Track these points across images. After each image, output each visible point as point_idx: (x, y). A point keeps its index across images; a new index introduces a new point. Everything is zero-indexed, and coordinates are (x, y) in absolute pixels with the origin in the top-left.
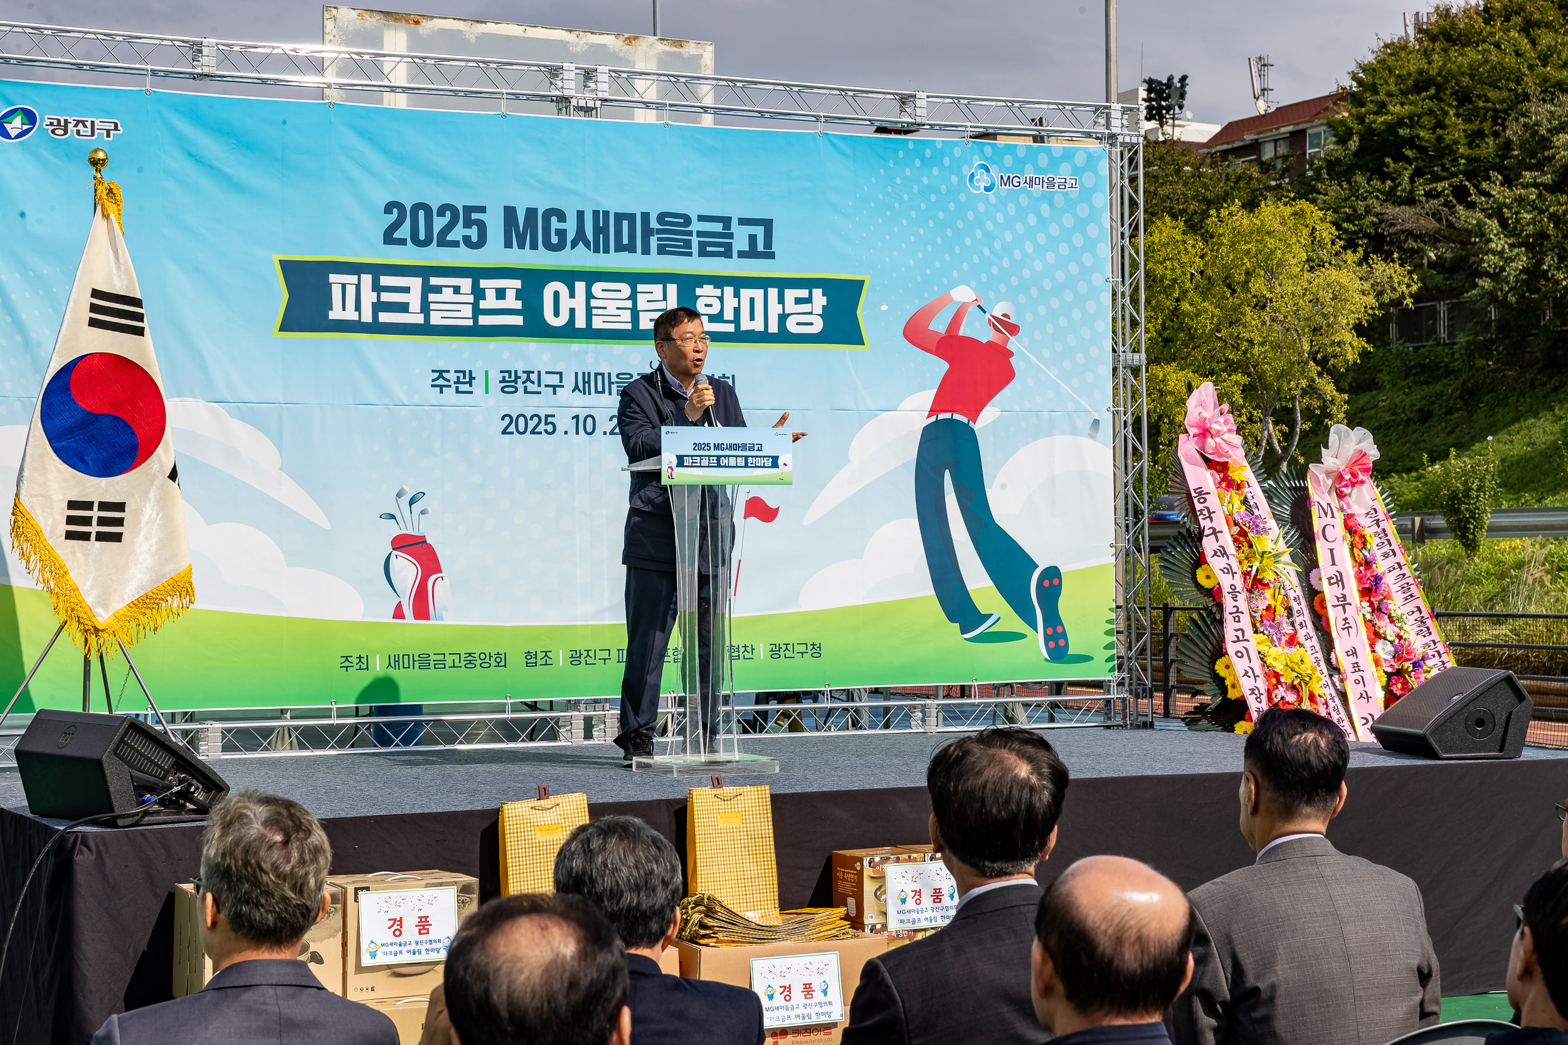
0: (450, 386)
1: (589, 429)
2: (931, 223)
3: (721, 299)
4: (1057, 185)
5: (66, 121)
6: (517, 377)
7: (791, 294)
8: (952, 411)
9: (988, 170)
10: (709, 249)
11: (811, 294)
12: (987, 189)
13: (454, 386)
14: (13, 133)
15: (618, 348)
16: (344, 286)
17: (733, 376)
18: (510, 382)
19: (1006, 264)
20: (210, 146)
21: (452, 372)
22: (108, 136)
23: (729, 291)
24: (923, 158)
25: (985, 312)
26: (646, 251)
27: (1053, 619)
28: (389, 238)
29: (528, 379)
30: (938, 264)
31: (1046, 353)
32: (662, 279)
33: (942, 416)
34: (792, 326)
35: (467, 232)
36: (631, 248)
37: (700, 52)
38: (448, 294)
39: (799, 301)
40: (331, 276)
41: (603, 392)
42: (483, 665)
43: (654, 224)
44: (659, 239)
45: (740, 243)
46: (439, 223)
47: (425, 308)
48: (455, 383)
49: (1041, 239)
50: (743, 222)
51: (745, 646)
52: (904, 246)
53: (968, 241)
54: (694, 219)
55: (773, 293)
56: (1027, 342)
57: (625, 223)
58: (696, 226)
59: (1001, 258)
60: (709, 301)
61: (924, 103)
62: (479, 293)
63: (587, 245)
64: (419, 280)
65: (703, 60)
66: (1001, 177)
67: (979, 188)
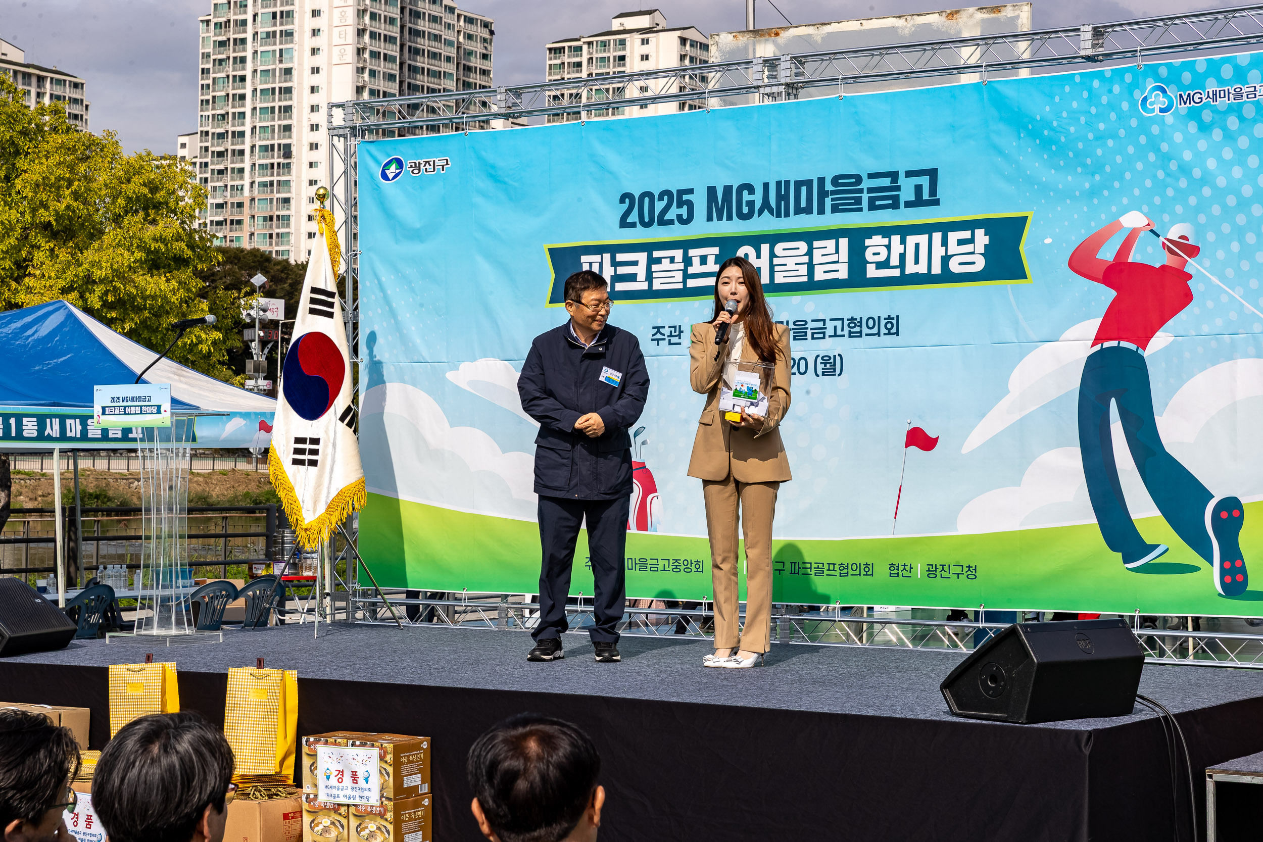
0: (664, 339)
2: (1100, 152)
3: (888, 247)
4: (1245, 95)
5: (420, 163)
7: (953, 237)
8: (1119, 339)
9: (1164, 91)
10: (877, 203)
11: (973, 235)
12: (1162, 110)
13: (667, 339)
14: (391, 176)
15: (796, 298)
17: (898, 317)
19: (1183, 184)
21: (667, 327)
22: (443, 170)
23: (896, 239)
24: (1090, 89)
25: (1158, 236)
26: (821, 211)
27: (1231, 553)
28: (624, 223)
30: (1106, 193)
31: (1230, 273)
32: (835, 234)
33: (1107, 344)
34: (954, 267)
35: (680, 211)
36: (808, 210)
37: (1016, 12)
38: (666, 262)
39: (961, 242)
40: (582, 257)
42: (686, 570)
43: (829, 187)
44: (833, 200)
45: (907, 193)
46: (659, 206)
47: (649, 277)
48: (668, 336)
49: (1228, 154)
50: (909, 174)
51: (905, 565)
53: (1139, 166)
54: (865, 177)
55: (937, 237)
56: (1207, 263)
57: (804, 189)
58: (866, 184)
59: (1178, 179)
60: (876, 250)
61: (1089, 35)
62: (687, 261)
63: (771, 212)
64: (645, 254)
65: (1019, 19)
66: (1181, 95)
67: (1153, 111)
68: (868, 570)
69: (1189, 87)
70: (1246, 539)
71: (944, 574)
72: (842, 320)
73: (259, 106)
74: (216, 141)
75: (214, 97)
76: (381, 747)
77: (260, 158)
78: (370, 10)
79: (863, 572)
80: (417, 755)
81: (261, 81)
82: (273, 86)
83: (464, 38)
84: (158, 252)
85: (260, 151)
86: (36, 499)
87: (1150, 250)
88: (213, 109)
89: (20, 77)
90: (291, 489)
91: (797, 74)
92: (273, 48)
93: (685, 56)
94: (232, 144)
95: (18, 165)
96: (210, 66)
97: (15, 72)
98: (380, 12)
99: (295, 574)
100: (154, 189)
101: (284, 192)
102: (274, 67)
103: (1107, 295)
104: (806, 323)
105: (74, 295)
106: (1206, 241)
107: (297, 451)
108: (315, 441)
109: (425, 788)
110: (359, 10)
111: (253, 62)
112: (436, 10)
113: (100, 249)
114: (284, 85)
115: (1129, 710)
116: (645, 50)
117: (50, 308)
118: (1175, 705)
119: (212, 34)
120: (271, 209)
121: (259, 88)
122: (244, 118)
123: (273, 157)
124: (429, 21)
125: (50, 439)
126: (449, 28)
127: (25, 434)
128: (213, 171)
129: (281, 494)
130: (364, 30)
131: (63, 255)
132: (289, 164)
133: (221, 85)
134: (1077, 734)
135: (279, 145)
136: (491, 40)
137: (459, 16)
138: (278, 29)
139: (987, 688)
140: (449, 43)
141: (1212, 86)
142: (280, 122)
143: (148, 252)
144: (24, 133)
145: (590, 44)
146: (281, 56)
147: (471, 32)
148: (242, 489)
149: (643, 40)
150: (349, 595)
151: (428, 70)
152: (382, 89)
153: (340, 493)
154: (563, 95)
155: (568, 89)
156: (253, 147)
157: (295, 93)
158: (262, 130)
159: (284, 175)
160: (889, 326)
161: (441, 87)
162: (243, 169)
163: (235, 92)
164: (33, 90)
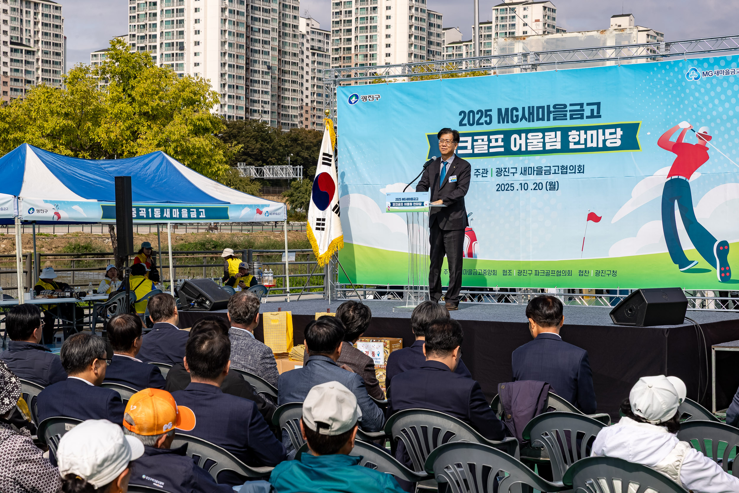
0: (480, 175)
1: (526, 188)
2: (670, 96)
3: (579, 135)
4: (730, 73)
5: (366, 96)
6: (502, 170)
7: (608, 131)
8: (678, 175)
9: (696, 71)
10: (574, 116)
11: (616, 130)
12: (695, 79)
14: (353, 102)
15: (537, 157)
17: (584, 165)
18: (499, 172)
19: (705, 110)
20: (406, 98)
21: (481, 169)
22: (377, 99)
23: (582, 132)
24: (665, 69)
26: (549, 120)
27: (724, 264)
28: (461, 124)
29: (505, 171)
30: (673, 113)
31: (724, 147)
32: (555, 130)
33: (673, 177)
34: (608, 144)
35: (486, 119)
36: (543, 119)
37: (632, 32)
38: (480, 142)
39: (611, 134)
41: (531, 174)
42: (489, 274)
43: (552, 109)
44: (554, 115)
45: (587, 113)
46: (477, 117)
47: (473, 148)
48: (482, 173)
49: (723, 97)
50: (588, 104)
51: (586, 271)
52: (657, 107)
53: (686, 102)
54: (568, 105)
55: (601, 131)
56: (715, 143)
57: (541, 110)
58: (569, 108)
59: (702, 108)
60: (574, 137)
61: (664, 46)
62: (490, 141)
63: (526, 120)
64: (471, 138)
65: (632, 35)
66: (703, 72)
67: (691, 79)
68: (570, 273)
69: (707, 69)
70: (730, 258)
71: (603, 274)
72: (558, 166)
73: (164, 20)
74: (140, 40)
75: (138, 15)
76: (384, 342)
77: (165, 50)
79: (567, 274)
80: (398, 345)
81: (165, 5)
82: (173, 8)
84: (199, 126)
85: (166, 46)
86: (52, 250)
87: (691, 137)
88: (138, 22)
89: (24, 3)
90: (315, 241)
91: (536, 60)
94: (149, 42)
95: (130, 83)
100: (194, 94)
101: (180, 70)
103: (674, 156)
104: (542, 168)
105: (162, 147)
107: (318, 224)
108: (324, 220)
114: (179, 7)
115: (682, 322)
117: (155, 155)
118: (699, 322)
121: (165, 9)
122: (156, 27)
123: (173, 50)
125: (166, 218)
127: (155, 216)
129: (312, 243)
132: (183, 53)
133: (143, 7)
134: (663, 330)
135: (177, 43)
139: (628, 314)
141: (717, 69)
142: (177, 29)
144: (132, 67)
150: (334, 287)
152: (236, 9)
153: (332, 242)
154: (341, 11)
155: (344, 8)
156: (161, 44)
157: (185, 12)
158: (167, 34)
159: (180, 60)
160: (580, 169)
161: (270, 8)
162: (156, 57)
163: (150, 12)
164: (32, 11)
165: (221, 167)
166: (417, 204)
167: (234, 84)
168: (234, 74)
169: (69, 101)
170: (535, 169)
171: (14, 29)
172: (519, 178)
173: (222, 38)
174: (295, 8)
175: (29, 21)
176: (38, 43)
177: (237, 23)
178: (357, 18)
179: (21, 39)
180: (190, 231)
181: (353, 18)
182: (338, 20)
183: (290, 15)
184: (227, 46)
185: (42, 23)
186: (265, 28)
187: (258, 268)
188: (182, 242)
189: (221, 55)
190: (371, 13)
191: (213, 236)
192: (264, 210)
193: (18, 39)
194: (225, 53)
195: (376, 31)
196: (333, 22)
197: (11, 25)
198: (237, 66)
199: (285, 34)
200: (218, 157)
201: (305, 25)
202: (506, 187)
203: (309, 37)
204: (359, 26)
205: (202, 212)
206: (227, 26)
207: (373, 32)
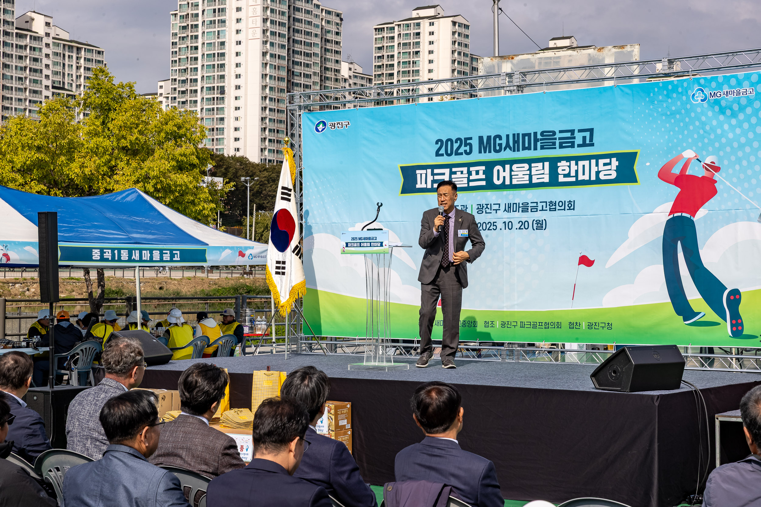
1: (510, 228)
2: (673, 121)
3: (569, 167)
4: (741, 93)
5: (334, 124)
6: (483, 207)
7: (601, 162)
8: (682, 212)
9: (702, 91)
10: (564, 145)
11: (610, 161)
12: (702, 101)
14: (320, 130)
15: (523, 192)
16: (421, 174)
17: (574, 201)
18: (481, 208)
19: (712, 136)
20: (377, 125)
22: (347, 127)
23: (573, 163)
24: (667, 90)
25: (701, 162)
26: (535, 149)
27: (736, 315)
28: (438, 154)
29: (487, 207)
30: (675, 141)
31: (735, 180)
32: (542, 160)
33: (676, 215)
34: (602, 177)
35: (466, 148)
36: (529, 148)
37: (632, 49)
38: (459, 174)
39: (605, 164)
40: (417, 171)
41: (516, 211)
42: (469, 326)
43: (539, 137)
44: (541, 143)
45: (578, 140)
46: (456, 146)
49: (733, 122)
50: (580, 131)
51: (576, 323)
52: (658, 134)
53: (691, 128)
54: (557, 132)
55: (593, 162)
56: (724, 175)
57: (527, 138)
58: (558, 135)
59: (710, 134)
60: (564, 168)
61: (666, 63)
62: (470, 173)
63: (510, 149)
64: (448, 170)
65: (634, 53)
66: (711, 93)
67: (698, 100)
68: (559, 325)
69: (715, 89)
70: (742, 309)
71: (596, 327)
72: (546, 202)
73: (205, 64)
74: (180, 85)
75: (179, 59)
77: (206, 94)
78: (270, 7)
79: (556, 327)
80: (345, 411)
81: (207, 49)
82: (214, 52)
83: (325, 22)
84: (182, 161)
85: (206, 90)
86: (82, 294)
87: (696, 168)
88: (179, 66)
89: (67, 48)
90: (275, 287)
91: (523, 81)
92: (214, 30)
93: (455, 32)
94: (190, 86)
95: (110, 116)
96: (177, 40)
97: (64, 45)
98: (276, 8)
99: (252, 333)
100: (179, 128)
101: (221, 114)
102: (214, 41)
103: (677, 190)
104: (528, 204)
105: (141, 184)
106: (723, 164)
107: (277, 268)
108: (284, 263)
109: (349, 426)
110: (264, 7)
111: (202, 38)
112: (309, 7)
113: (153, 160)
114: (220, 51)
115: (678, 387)
116: (432, 29)
117: (130, 192)
118: (700, 386)
119: (178, 22)
120: (213, 124)
121: (206, 53)
122: (197, 71)
123: (214, 94)
124: (305, 13)
125: (134, 261)
126: (316, 17)
127: (122, 259)
128: (179, 102)
129: (271, 288)
130: (267, 19)
131: (134, 164)
132: (223, 97)
133: (184, 52)
134: (652, 397)
135: (218, 87)
136: (341, 24)
137: (322, 10)
138: (217, 19)
139: (612, 377)
140: (317, 26)
141: (726, 89)
142: (218, 73)
143: (177, 161)
144: (113, 99)
145: (399, 25)
146: (218, 34)
147: (329, 19)
148: (199, 288)
149: (430, 23)
150: (298, 339)
151: (304, 42)
152: (277, 53)
153: (293, 288)
154: (383, 56)
155: (386, 52)
156: (202, 88)
157: (226, 56)
158: (208, 78)
159: (220, 104)
160: (570, 205)
161: (312, 52)
162: (197, 101)
163: (192, 56)
164: (74, 55)
165: (206, 206)
166: (375, 244)
167: (274, 128)
168: (275, 118)
169: (41, 134)
170: (521, 205)
171: (56, 73)
172: (503, 216)
173: (263, 82)
174: (337, 52)
175: (72, 66)
176: (80, 88)
177: (279, 67)
178: (400, 62)
179: (64, 83)
180: (224, 276)
181: (395, 63)
182: (380, 64)
183: (332, 59)
184: (267, 90)
185: (85, 67)
186: (306, 72)
187: (250, 316)
188: (214, 287)
189: (262, 99)
190: (413, 58)
191: (247, 281)
192: (247, 253)
193: (60, 84)
194: (266, 97)
195: (419, 75)
196: (375, 66)
197: (54, 69)
198: (278, 110)
199: (327, 78)
200: (202, 196)
201: (348, 69)
202: (488, 226)
203: (351, 82)
204: (401, 70)
205: (177, 254)
206: (268, 70)
207: (416, 76)
